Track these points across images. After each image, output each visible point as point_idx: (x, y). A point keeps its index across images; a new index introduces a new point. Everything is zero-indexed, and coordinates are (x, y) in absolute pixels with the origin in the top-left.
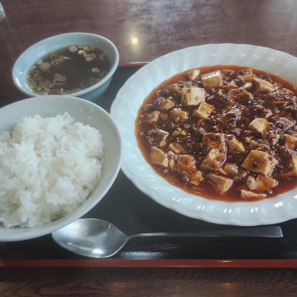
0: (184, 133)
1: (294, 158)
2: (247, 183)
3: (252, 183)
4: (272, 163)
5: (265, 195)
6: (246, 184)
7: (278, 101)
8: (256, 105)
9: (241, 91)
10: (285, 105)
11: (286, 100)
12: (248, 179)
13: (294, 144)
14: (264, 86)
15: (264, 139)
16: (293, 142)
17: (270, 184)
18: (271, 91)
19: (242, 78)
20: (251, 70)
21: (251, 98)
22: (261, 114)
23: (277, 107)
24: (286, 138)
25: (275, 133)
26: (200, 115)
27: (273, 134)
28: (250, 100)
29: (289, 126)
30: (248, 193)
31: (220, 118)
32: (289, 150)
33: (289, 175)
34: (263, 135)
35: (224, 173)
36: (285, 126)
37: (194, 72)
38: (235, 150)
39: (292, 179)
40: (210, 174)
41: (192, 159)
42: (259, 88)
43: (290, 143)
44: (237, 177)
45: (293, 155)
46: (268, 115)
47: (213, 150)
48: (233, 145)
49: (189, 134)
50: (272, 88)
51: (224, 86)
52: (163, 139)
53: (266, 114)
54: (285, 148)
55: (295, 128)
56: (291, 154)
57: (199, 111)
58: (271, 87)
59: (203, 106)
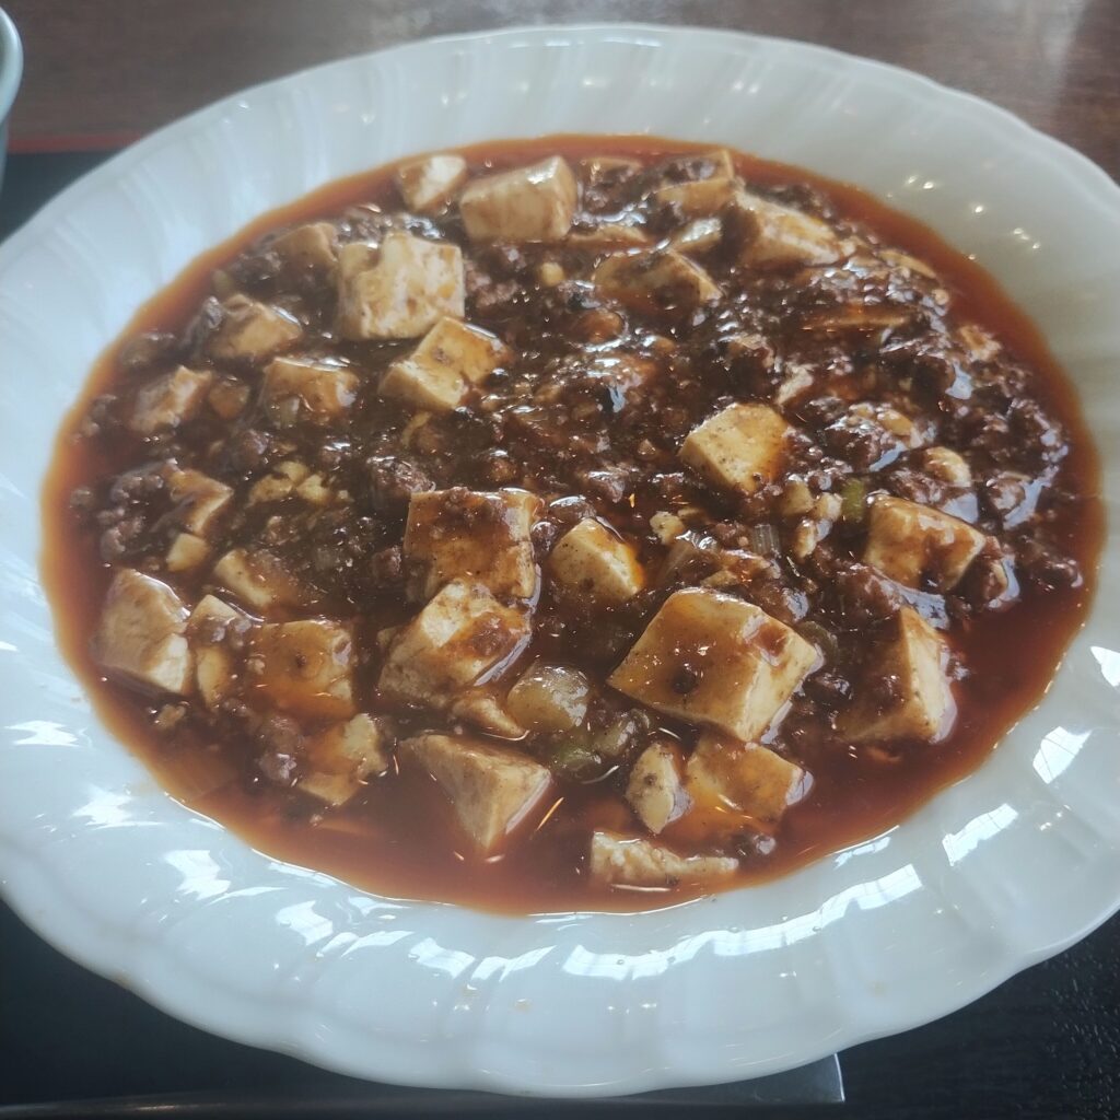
0: (314, 489)
1: (909, 634)
2: (634, 788)
3: (661, 788)
4: (783, 665)
5: (729, 864)
6: (629, 795)
7: (848, 315)
8: (731, 332)
9: (659, 259)
10: (885, 334)
11: (889, 306)
12: (638, 765)
13: (915, 554)
14: (778, 234)
15: (752, 524)
16: (910, 539)
17: (765, 791)
18: (814, 262)
19: (674, 195)
20: (726, 159)
21: (709, 297)
22: (750, 383)
23: (843, 343)
24: (875, 515)
25: (815, 489)
26: (414, 387)
27: (806, 494)
28: (700, 310)
29: (900, 447)
30: (627, 854)
31: (529, 403)
32: (887, 587)
33: (878, 735)
34: (749, 500)
35: (506, 724)
36: (873, 448)
37: (429, 164)
38: (589, 585)
39: (895, 759)
40: (419, 736)
41: (336, 642)
42: (756, 245)
43: (895, 545)
44: (580, 754)
45: (906, 612)
46: (787, 391)
47: (455, 592)
48: (578, 557)
49: (343, 494)
50: (823, 247)
51: (576, 237)
52: (191, 523)
53: (779, 385)
54: (862, 577)
55: (931, 458)
56: (897, 606)
57: (410, 369)
58: (818, 243)
59: (440, 338)
